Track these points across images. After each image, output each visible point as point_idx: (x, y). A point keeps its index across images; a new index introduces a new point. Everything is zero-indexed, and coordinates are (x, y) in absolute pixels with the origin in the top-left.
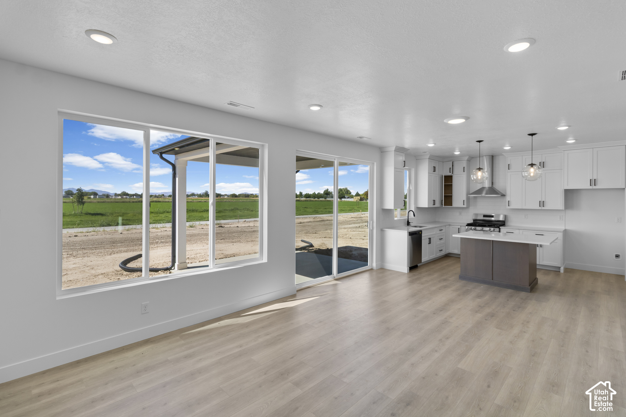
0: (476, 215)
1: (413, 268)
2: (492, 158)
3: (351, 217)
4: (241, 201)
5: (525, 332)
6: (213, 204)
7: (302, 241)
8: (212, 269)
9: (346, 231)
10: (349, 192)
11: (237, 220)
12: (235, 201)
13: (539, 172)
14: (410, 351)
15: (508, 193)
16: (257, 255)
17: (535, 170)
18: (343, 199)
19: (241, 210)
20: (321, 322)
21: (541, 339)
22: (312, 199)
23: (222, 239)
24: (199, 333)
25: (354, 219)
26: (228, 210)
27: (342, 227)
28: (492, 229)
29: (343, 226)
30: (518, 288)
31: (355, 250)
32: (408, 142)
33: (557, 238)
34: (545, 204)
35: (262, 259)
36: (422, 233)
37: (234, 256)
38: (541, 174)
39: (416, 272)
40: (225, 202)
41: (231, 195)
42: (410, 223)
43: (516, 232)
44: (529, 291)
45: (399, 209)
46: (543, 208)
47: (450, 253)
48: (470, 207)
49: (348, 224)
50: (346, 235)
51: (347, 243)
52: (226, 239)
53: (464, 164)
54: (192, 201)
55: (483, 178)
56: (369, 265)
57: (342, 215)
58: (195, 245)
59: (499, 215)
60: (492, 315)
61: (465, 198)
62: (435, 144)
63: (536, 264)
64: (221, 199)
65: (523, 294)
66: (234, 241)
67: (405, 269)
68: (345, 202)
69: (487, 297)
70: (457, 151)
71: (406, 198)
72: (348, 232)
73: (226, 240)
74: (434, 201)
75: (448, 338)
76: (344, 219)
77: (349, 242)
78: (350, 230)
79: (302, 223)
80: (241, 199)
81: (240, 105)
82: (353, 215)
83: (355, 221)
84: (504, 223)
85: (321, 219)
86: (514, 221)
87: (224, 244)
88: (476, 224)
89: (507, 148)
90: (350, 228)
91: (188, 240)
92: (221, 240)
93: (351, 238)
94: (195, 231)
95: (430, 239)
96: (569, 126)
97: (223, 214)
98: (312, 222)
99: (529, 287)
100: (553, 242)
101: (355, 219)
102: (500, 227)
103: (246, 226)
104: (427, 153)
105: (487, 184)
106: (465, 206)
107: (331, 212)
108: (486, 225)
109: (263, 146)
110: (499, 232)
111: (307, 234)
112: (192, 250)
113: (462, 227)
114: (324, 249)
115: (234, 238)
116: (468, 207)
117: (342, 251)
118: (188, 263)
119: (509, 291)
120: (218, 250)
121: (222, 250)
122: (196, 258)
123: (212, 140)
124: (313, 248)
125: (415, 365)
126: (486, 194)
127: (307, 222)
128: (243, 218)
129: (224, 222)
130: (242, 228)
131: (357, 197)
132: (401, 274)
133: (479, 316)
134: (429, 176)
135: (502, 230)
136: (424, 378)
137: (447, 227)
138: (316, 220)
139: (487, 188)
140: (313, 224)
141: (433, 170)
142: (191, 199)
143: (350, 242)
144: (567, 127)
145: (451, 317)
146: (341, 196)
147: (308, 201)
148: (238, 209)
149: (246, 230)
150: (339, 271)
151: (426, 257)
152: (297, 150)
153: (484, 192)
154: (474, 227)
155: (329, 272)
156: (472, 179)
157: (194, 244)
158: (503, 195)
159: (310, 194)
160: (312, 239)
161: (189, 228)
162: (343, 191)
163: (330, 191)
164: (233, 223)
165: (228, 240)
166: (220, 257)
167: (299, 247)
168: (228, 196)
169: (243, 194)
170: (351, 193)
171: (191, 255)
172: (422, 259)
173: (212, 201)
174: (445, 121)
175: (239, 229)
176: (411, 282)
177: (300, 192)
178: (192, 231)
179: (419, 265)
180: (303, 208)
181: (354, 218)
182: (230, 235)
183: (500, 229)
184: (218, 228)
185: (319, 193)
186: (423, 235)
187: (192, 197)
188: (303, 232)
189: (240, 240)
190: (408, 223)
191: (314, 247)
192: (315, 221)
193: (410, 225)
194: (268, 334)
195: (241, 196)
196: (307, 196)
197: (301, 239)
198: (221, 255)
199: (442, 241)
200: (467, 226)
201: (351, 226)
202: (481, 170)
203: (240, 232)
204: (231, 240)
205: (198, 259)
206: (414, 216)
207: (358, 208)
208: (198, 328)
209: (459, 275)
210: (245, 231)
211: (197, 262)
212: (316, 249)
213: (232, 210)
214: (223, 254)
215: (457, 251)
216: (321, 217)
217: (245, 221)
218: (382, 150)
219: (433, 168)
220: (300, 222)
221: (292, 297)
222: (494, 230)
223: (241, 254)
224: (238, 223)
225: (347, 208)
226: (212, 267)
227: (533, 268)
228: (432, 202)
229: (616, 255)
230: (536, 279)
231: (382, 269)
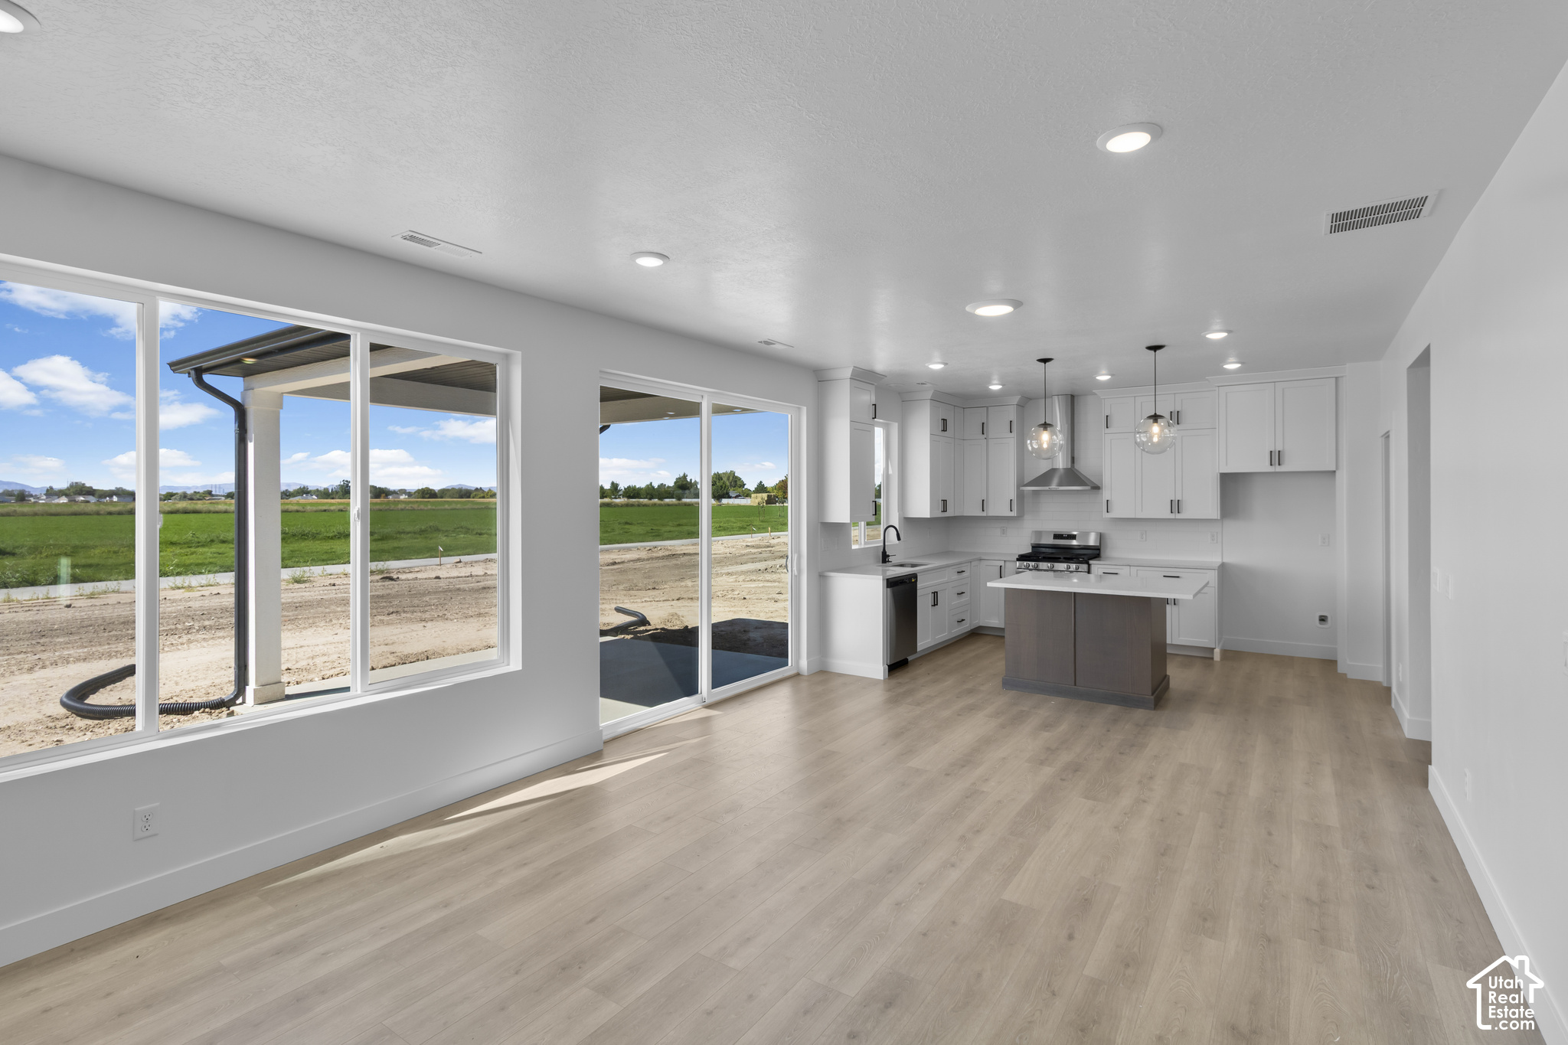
0: (1039, 534)
1: (897, 666)
2: (1072, 401)
3: (745, 544)
4: (447, 506)
6: (361, 515)
7: (619, 610)
8: (359, 698)
9: (732, 580)
10: (738, 483)
11: (436, 560)
12: (430, 507)
13: (1171, 433)
14: (891, 872)
15: (1106, 482)
16: (493, 654)
17: (1162, 431)
18: (725, 501)
19: (447, 531)
20: (669, 818)
21: (1179, 814)
22: (645, 501)
23: (392, 613)
24: (321, 879)
25: (753, 550)
26: (408, 533)
27: (723, 571)
28: (1073, 566)
29: (726, 568)
30: (1128, 701)
31: (756, 628)
32: (883, 358)
33: (1208, 583)
34: (1183, 506)
35: (506, 663)
36: (916, 581)
37: (427, 659)
38: (1174, 438)
39: (904, 677)
40: (402, 510)
41: (418, 491)
42: (889, 556)
43: (1124, 571)
44: (1153, 707)
45: (863, 523)
46: (1179, 516)
47: (980, 628)
48: (1026, 517)
49: (737, 563)
50: (733, 590)
51: (735, 612)
52: (405, 612)
53: (1011, 414)
54: (300, 508)
55: (1052, 445)
56: (790, 664)
57: (722, 540)
58: (310, 632)
59: (1086, 534)
60: (1076, 768)
61: (1013, 495)
62: (946, 364)
63: (1164, 645)
64: (389, 503)
65: (1140, 714)
66: (427, 615)
67: (875, 667)
68: (728, 506)
69: (1063, 727)
70: (995, 382)
71: (878, 495)
72: (738, 583)
73: (404, 615)
74: (945, 502)
75: (978, 831)
76: (727, 550)
77: (740, 609)
78: (741, 578)
79: (619, 563)
80: (448, 501)
81: (440, 242)
82: (750, 540)
83: (755, 556)
84: (1097, 552)
85: (667, 553)
86: (1120, 548)
87: (399, 626)
88: (1039, 555)
89: (1104, 378)
90: (743, 573)
91: (287, 619)
92: (389, 614)
93: (745, 598)
94: (308, 593)
95: (935, 594)
96: (1228, 331)
97: (396, 544)
98: (643, 560)
99: (1152, 697)
100: (1199, 592)
101: (756, 550)
102: (1091, 562)
103: (463, 575)
104: (928, 385)
105: (1061, 462)
106: (1014, 514)
107: (694, 534)
108: (1060, 558)
109: (507, 356)
110: (1089, 572)
111: (632, 592)
112: (301, 647)
113: (1008, 564)
114: (676, 628)
115: (426, 609)
116: (1020, 517)
117: (723, 633)
118: (289, 683)
119: (1111, 709)
120: (379, 643)
121: (393, 643)
122: (313, 668)
123: (357, 338)
124: (649, 628)
125: (904, 904)
126: (1060, 484)
127: (632, 561)
128: (452, 553)
129: (397, 567)
130: (451, 580)
131: (760, 495)
132: (867, 683)
133: (1048, 771)
134: (932, 441)
135: (1093, 568)
136: (925, 935)
137: (973, 564)
138: (655, 555)
139: (1062, 471)
140: (648, 566)
141: (941, 428)
142: (298, 504)
143: (744, 609)
144: (1225, 334)
145: (986, 780)
146: (720, 492)
147: (632, 505)
149: (462, 586)
150: (716, 683)
151: (925, 640)
152: (601, 371)
153: (1055, 481)
154: (1033, 563)
155: (690, 688)
156: (1030, 448)
157: (305, 628)
158: (1096, 488)
159: (640, 489)
160: (644, 604)
161: (291, 586)
162: (725, 479)
163: (691, 480)
164: (423, 568)
165: (408, 615)
166: (385, 663)
167: (609, 627)
168: (409, 494)
169: (453, 489)
170: (745, 485)
171: (297, 662)
172: (918, 644)
173: (359, 506)
174: (968, 309)
175: (442, 584)
176: (894, 700)
177: (613, 483)
178: (302, 594)
179: (910, 658)
180: (620, 523)
181: (753, 547)
182: (416, 602)
183: (1089, 565)
184: (380, 584)
185: (662, 486)
186: (919, 585)
187: (300, 497)
188: (621, 587)
189: (446, 612)
190: (885, 558)
191: (650, 625)
192: (652, 559)
193: (888, 561)
194: (525, 864)
196: (632, 493)
197: (614, 606)
198: (389, 655)
199: (964, 599)
200: (1018, 560)
201: (745, 567)
202: (1048, 429)
203: (445, 591)
204: (419, 614)
205: (318, 670)
206: (899, 539)
207: (762, 521)
208: (318, 865)
209: (1003, 679)
210: (459, 589)
211: (316, 679)
212: (657, 629)
213: (422, 532)
214: (395, 655)
215: (995, 621)
216: (669, 548)
217: (460, 562)
218: (819, 377)
219: (940, 423)
220: (611, 561)
221: (592, 758)
222: (1077, 568)
223: (449, 651)
224: (439, 567)
225: (735, 523)
226: (359, 692)
227: (1160, 652)
228: (941, 504)
229: (1321, 616)
230: (1165, 678)
231: (823, 674)
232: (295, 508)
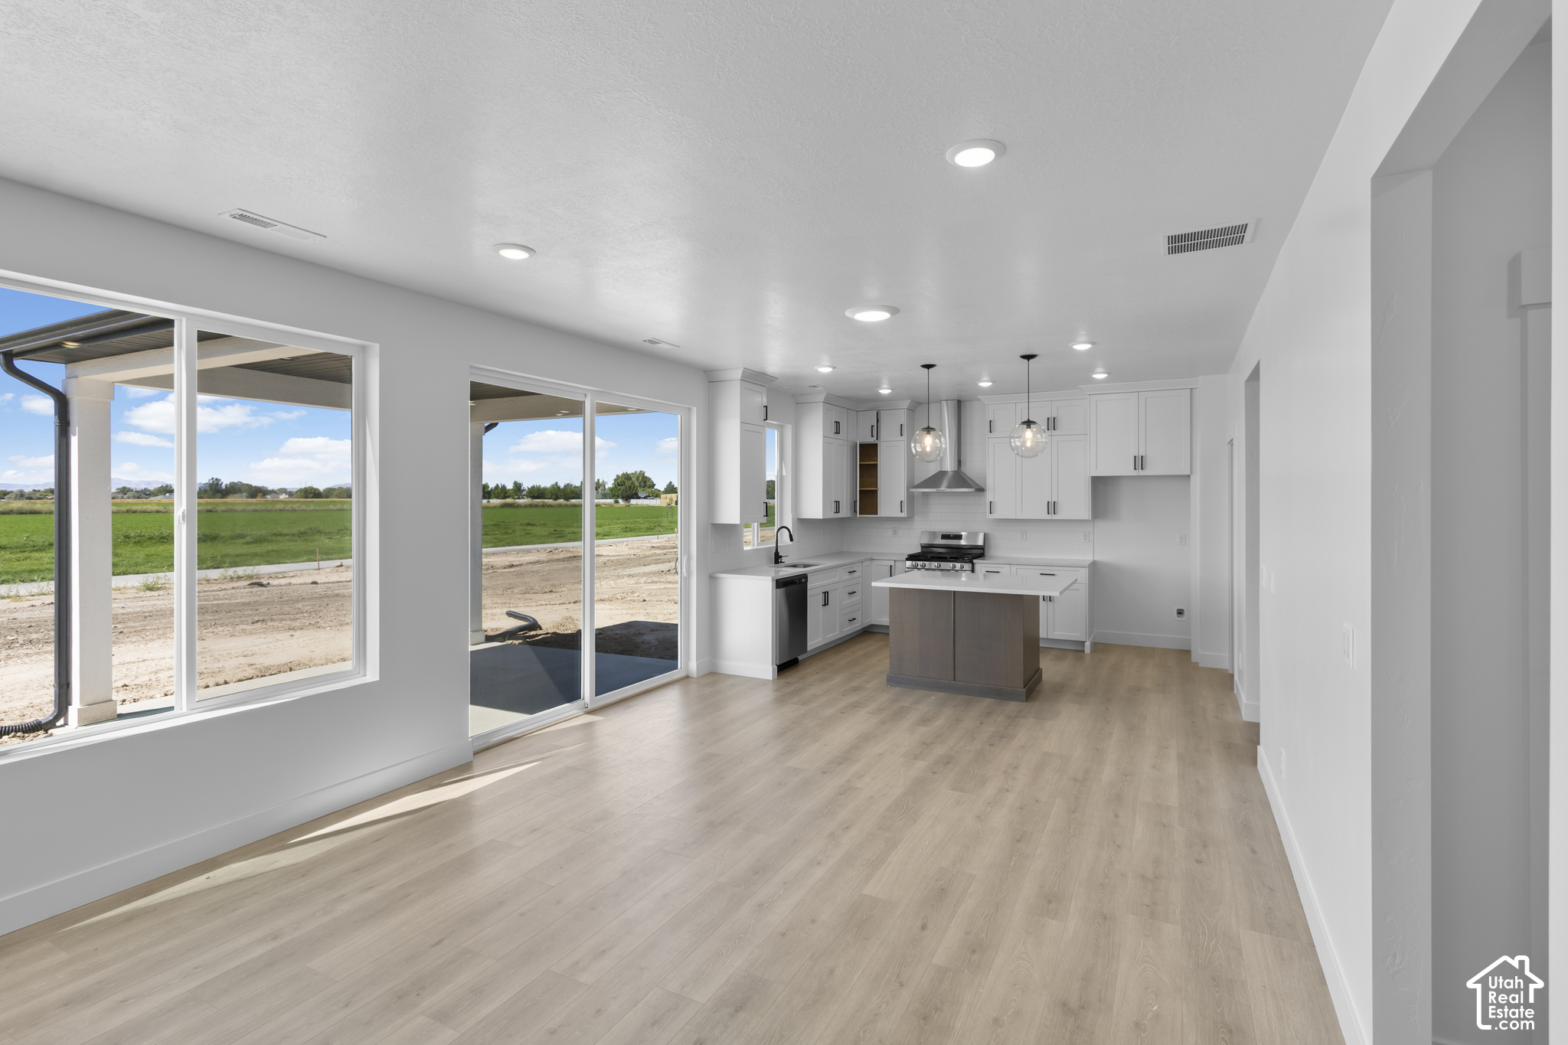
0: (933, 534)
1: (785, 667)
2: (960, 405)
3: (650, 545)
4: (331, 507)
5: (1007, 791)
6: (186, 517)
7: (510, 614)
8: (184, 716)
9: (633, 582)
10: (648, 483)
11: (315, 564)
12: (312, 508)
13: (1043, 438)
14: (757, 873)
15: (989, 485)
17: (1034, 436)
18: (633, 502)
19: (330, 533)
20: (535, 830)
21: (1037, 801)
22: (550, 501)
23: (257, 622)
24: (130, 917)
25: (658, 552)
26: (285, 535)
27: (624, 573)
28: (958, 565)
29: (628, 570)
30: (1002, 695)
31: (652, 630)
32: (776, 360)
33: (1076, 580)
34: (1059, 508)
35: (362, 673)
36: (807, 581)
37: (291, 670)
38: (1046, 443)
39: (793, 677)
40: (281, 510)
41: (301, 490)
42: (781, 557)
43: (1005, 570)
44: (1025, 699)
45: (756, 524)
46: (1055, 517)
47: (872, 626)
48: (915, 518)
49: (640, 565)
50: (633, 592)
51: (632, 615)
52: (272, 620)
53: (902, 417)
55: (937, 450)
56: (679, 667)
57: (627, 542)
58: (157, 644)
59: (975, 535)
60: (947, 761)
61: (903, 496)
62: (834, 368)
63: (1037, 639)
65: (1012, 706)
66: (297, 624)
67: (765, 670)
68: (637, 507)
69: (940, 722)
70: (885, 386)
71: (770, 494)
72: (639, 585)
73: (270, 624)
74: (837, 503)
75: (847, 828)
76: (632, 552)
77: (638, 611)
78: (643, 580)
79: (517, 565)
80: (334, 501)
81: (275, 223)
82: (656, 541)
83: (659, 557)
84: (981, 551)
85: (568, 555)
86: (1003, 548)
87: (263, 636)
88: (926, 555)
89: (985, 384)
90: (645, 574)
91: (133, 630)
92: (253, 623)
93: (644, 600)
94: (162, 602)
95: (826, 594)
96: (1093, 343)
97: (271, 547)
98: (543, 562)
99: (1024, 690)
100: (1067, 588)
101: (661, 552)
102: (975, 561)
103: (344, 579)
104: (820, 388)
105: (949, 466)
106: (904, 515)
108: (946, 558)
109: (364, 349)
110: (973, 571)
111: (528, 596)
112: (144, 660)
113: (897, 563)
114: (570, 632)
115: (297, 616)
116: (910, 518)
117: (617, 636)
118: (124, 701)
119: (987, 702)
120: (236, 655)
121: (253, 654)
122: (155, 684)
123: (181, 323)
124: (539, 632)
125: (766, 905)
126: (948, 487)
127: (530, 563)
128: (334, 556)
129: (269, 572)
130: (330, 585)
131: (669, 496)
132: (758, 683)
133: (921, 765)
134: (825, 444)
135: (977, 567)
136: (783, 935)
137: (865, 564)
138: (556, 557)
139: (950, 474)
140: (547, 568)
141: (834, 430)
143: (642, 611)
144: (1089, 346)
145: (861, 776)
146: (629, 493)
147: (536, 506)
148: (319, 532)
149: (341, 592)
150: (601, 688)
151: (815, 639)
152: (471, 367)
154: (921, 563)
155: (570, 692)
156: (914, 451)
157: (152, 640)
158: (981, 490)
159: (545, 489)
160: (539, 608)
161: (142, 594)
162: (634, 479)
163: (598, 480)
164: (299, 573)
165: (276, 624)
166: (240, 676)
167: (498, 633)
168: (290, 494)
169: (340, 488)
170: (654, 485)
171: (137, 677)
172: (809, 644)
173: (184, 506)
174: (848, 313)
175: (319, 589)
176: (781, 700)
177: (516, 483)
178: (153, 602)
179: (800, 658)
180: (521, 524)
181: (658, 548)
182: (287, 608)
183: (973, 564)
184: (247, 590)
185: (568, 486)
186: (810, 585)
187: (162, 496)
188: (516, 590)
189: (319, 620)
190: (778, 558)
191: (541, 629)
192: (552, 561)
193: (781, 562)
194: (371, 887)
195: (335, 493)
196: (537, 493)
197: (505, 610)
198: (246, 668)
199: (855, 598)
200: (908, 559)
201: (647, 569)
202: (931, 432)
203: (322, 597)
204: (289, 622)
205: (161, 686)
206: (791, 540)
207: (670, 522)
208: (128, 901)
209: (887, 676)
210: (337, 595)
211: (158, 696)
212: (548, 633)
213: (301, 534)
214: (254, 667)
215: (885, 620)
216: (571, 549)
217: (342, 566)
218: (710, 378)
219: (834, 425)
220: (509, 564)
221: (461, 770)
222: (962, 567)
223: (317, 662)
224: (317, 572)
225: (642, 524)
226: (185, 710)
227: (1032, 647)
228: (833, 505)
229: (1178, 610)
230: (1038, 671)
231: (713, 676)
232: (155, 508)
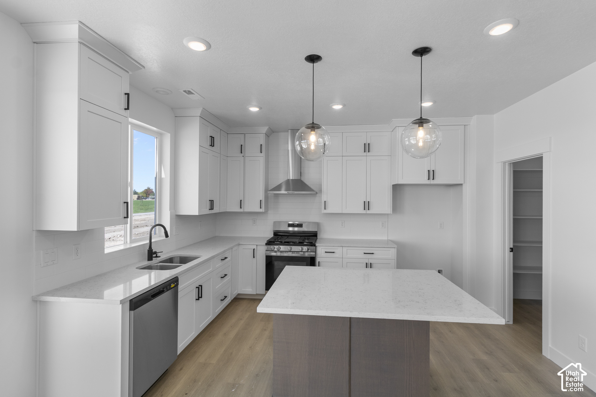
0: (278, 223)
15: (324, 189)
34: (371, 206)
46: (368, 212)
47: (239, 294)
48: (269, 212)
53: (262, 140)
61: (262, 197)
74: (212, 202)
84: (315, 235)
105: (294, 175)
106: (262, 210)
113: (258, 247)
116: (266, 212)
126: (293, 191)
134: (201, 153)
135: (318, 249)
137: (235, 249)
139: (294, 181)
141: (209, 143)
154: (277, 246)
158: (317, 193)
183: (316, 247)
200: (267, 244)
206: (167, 236)
215: (249, 289)
219: (209, 139)
222: (308, 250)
228: (208, 203)
